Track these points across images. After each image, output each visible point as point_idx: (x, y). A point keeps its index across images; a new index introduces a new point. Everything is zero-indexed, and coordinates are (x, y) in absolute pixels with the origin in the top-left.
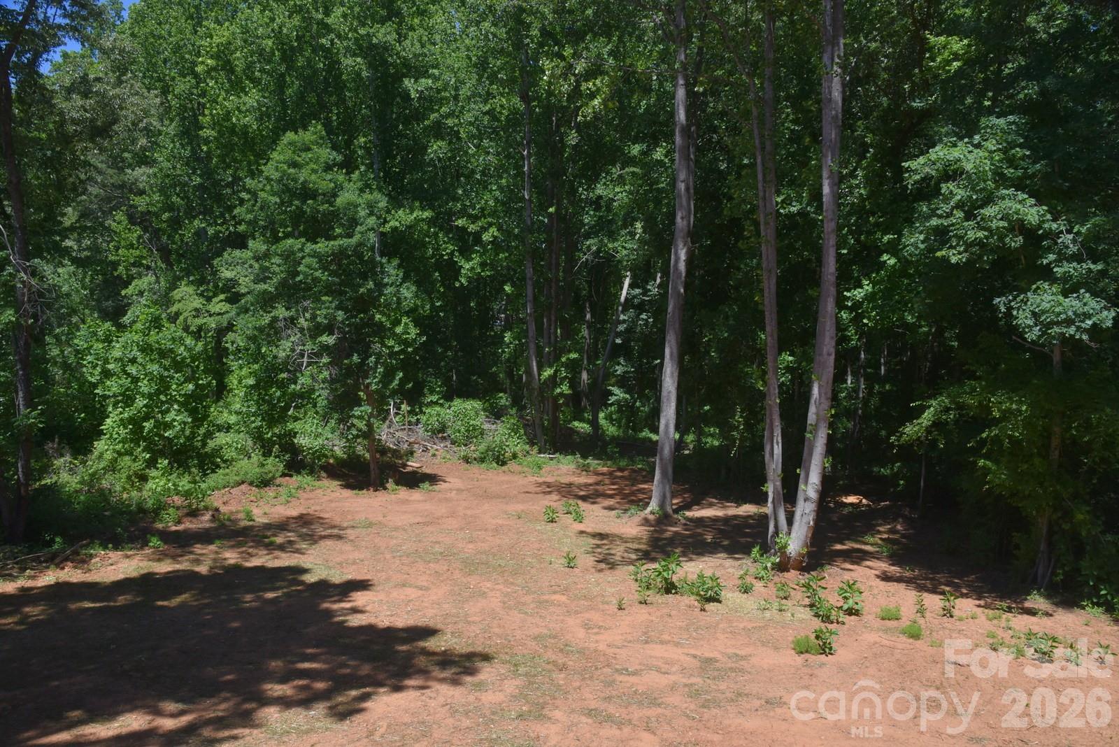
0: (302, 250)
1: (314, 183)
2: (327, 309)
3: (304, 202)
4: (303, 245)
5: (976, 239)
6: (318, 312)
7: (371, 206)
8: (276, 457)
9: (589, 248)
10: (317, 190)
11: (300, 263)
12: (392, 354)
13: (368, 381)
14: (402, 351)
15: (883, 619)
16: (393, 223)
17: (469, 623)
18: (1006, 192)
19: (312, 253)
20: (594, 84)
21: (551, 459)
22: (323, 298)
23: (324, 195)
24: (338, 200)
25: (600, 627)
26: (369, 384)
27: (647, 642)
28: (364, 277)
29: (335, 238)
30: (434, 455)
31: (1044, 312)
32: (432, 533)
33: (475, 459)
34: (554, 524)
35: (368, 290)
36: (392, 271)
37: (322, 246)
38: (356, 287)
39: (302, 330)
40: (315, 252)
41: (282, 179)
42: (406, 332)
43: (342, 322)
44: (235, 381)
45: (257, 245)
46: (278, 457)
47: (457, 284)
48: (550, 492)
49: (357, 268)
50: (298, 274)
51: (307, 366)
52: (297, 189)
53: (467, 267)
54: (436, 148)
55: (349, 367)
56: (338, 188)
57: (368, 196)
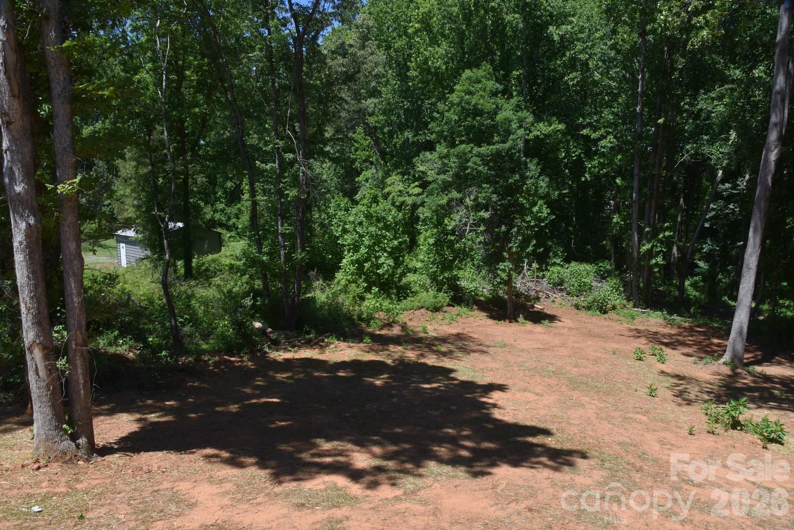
0: (471, 152)
1: (482, 105)
2: (486, 193)
3: (474, 119)
4: (472, 148)
6: (480, 195)
7: (521, 121)
8: (444, 292)
9: (689, 151)
10: (483, 110)
11: (469, 161)
12: (529, 227)
13: (511, 245)
14: (536, 226)
16: (535, 133)
17: (570, 424)
19: (478, 154)
21: (643, 313)
22: (484, 185)
23: (488, 113)
24: (498, 117)
25: (672, 445)
26: (511, 247)
28: (513, 171)
29: (494, 144)
30: (553, 301)
32: (548, 356)
33: (584, 307)
34: (641, 362)
35: (515, 181)
36: (533, 168)
37: (485, 149)
38: (506, 179)
39: (467, 207)
40: (480, 153)
41: (461, 103)
42: (540, 211)
43: (495, 202)
44: (422, 240)
45: (441, 149)
46: (446, 293)
47: (583, 179)
48: (639, 337)
49: (508, 165)
50: (467, 168)
51: (469, 232)
52: (470, 109)
53: (590, 166)
54: (573, 78)
55: (498, 234)
56: (498, 109)
57: (519, 114)
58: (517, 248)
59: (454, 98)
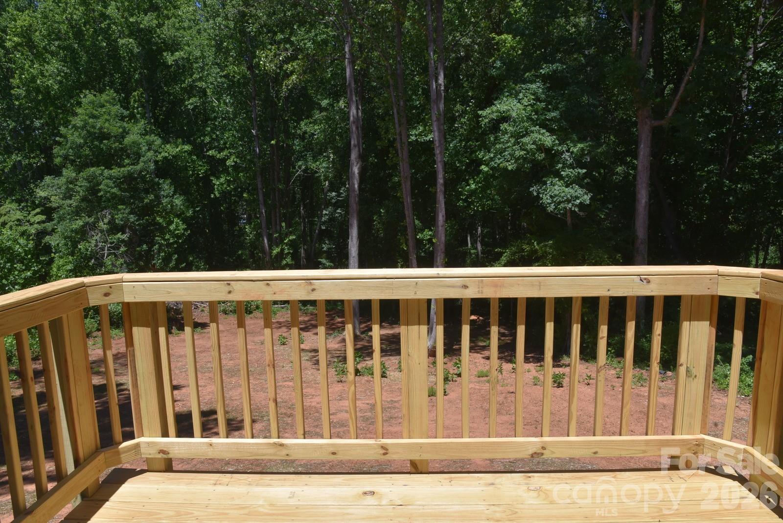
0: (101, 174)
1: (108, 129)
2: (122, 214)
3: (101, 142)
4: (103, 170)
5: (520, 155)
6: (116, 216)
7: (150, 144)
8: (91, 318)
9: (300, 167)
10: (109, 134)
11: (101, 184)
12: (169, 245)
13: (154, 262)
14: (175, 242)
15: (479, 377)
16: (163, 154)
18: (535, 129)
19: (109, 177)
20: (292, 66)
21: (283, 308)
22: (120, 207)
23: (115, 137)
24: (126, 140)
25: (313, 395)
26: (155, 264)
27: (340, 400)
28: (147, 192)
29: (124, 166)
30: (202, 311)
31: (556, 196)
32: (205, 357)
33: (231, 311)
34: (285, 346)
35: (150, 200)
36: (167, 187)
37: (115, 171)
38: (142, 200)
39: (102, 231)
40: (111, 176)
41: (85, 127)
42: (177, 229)
43: (133, 222)
44: (55, 269)
45: (69, 173)
46: (93, 318)
47: (212, 196)
48: (280, 327)
49: (141, 186)
50: (100, 190)
51: (108, 256)
52: (95, 133)
53: (218, 183)
54: (192, 102)
55: (140, 252)
56: (125, 133)
57: (147, 137)
58: (161, 263)
59: (77, 121)
